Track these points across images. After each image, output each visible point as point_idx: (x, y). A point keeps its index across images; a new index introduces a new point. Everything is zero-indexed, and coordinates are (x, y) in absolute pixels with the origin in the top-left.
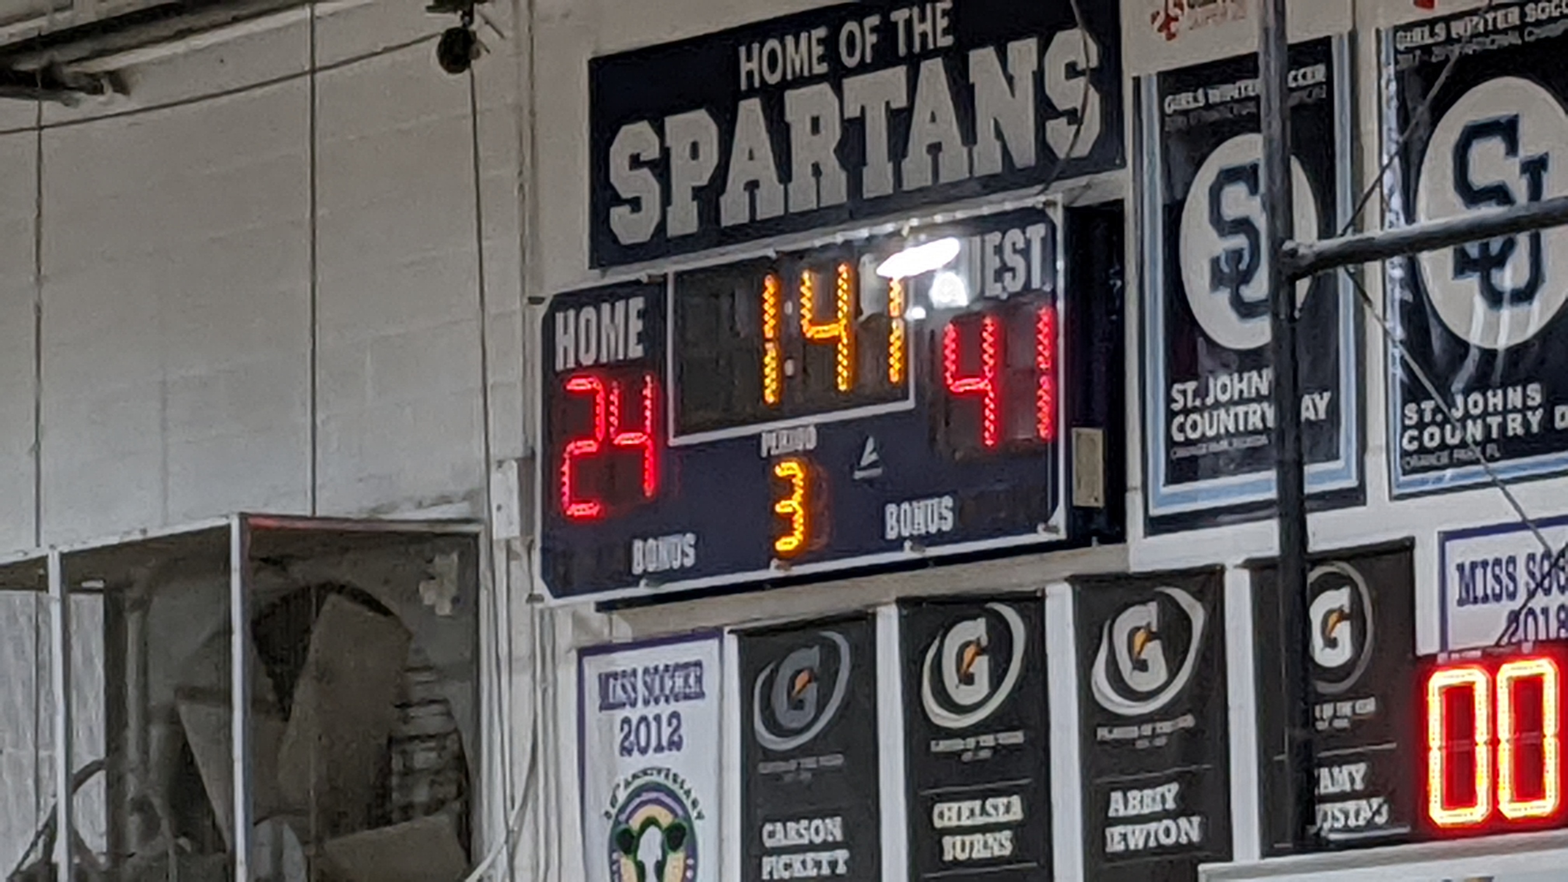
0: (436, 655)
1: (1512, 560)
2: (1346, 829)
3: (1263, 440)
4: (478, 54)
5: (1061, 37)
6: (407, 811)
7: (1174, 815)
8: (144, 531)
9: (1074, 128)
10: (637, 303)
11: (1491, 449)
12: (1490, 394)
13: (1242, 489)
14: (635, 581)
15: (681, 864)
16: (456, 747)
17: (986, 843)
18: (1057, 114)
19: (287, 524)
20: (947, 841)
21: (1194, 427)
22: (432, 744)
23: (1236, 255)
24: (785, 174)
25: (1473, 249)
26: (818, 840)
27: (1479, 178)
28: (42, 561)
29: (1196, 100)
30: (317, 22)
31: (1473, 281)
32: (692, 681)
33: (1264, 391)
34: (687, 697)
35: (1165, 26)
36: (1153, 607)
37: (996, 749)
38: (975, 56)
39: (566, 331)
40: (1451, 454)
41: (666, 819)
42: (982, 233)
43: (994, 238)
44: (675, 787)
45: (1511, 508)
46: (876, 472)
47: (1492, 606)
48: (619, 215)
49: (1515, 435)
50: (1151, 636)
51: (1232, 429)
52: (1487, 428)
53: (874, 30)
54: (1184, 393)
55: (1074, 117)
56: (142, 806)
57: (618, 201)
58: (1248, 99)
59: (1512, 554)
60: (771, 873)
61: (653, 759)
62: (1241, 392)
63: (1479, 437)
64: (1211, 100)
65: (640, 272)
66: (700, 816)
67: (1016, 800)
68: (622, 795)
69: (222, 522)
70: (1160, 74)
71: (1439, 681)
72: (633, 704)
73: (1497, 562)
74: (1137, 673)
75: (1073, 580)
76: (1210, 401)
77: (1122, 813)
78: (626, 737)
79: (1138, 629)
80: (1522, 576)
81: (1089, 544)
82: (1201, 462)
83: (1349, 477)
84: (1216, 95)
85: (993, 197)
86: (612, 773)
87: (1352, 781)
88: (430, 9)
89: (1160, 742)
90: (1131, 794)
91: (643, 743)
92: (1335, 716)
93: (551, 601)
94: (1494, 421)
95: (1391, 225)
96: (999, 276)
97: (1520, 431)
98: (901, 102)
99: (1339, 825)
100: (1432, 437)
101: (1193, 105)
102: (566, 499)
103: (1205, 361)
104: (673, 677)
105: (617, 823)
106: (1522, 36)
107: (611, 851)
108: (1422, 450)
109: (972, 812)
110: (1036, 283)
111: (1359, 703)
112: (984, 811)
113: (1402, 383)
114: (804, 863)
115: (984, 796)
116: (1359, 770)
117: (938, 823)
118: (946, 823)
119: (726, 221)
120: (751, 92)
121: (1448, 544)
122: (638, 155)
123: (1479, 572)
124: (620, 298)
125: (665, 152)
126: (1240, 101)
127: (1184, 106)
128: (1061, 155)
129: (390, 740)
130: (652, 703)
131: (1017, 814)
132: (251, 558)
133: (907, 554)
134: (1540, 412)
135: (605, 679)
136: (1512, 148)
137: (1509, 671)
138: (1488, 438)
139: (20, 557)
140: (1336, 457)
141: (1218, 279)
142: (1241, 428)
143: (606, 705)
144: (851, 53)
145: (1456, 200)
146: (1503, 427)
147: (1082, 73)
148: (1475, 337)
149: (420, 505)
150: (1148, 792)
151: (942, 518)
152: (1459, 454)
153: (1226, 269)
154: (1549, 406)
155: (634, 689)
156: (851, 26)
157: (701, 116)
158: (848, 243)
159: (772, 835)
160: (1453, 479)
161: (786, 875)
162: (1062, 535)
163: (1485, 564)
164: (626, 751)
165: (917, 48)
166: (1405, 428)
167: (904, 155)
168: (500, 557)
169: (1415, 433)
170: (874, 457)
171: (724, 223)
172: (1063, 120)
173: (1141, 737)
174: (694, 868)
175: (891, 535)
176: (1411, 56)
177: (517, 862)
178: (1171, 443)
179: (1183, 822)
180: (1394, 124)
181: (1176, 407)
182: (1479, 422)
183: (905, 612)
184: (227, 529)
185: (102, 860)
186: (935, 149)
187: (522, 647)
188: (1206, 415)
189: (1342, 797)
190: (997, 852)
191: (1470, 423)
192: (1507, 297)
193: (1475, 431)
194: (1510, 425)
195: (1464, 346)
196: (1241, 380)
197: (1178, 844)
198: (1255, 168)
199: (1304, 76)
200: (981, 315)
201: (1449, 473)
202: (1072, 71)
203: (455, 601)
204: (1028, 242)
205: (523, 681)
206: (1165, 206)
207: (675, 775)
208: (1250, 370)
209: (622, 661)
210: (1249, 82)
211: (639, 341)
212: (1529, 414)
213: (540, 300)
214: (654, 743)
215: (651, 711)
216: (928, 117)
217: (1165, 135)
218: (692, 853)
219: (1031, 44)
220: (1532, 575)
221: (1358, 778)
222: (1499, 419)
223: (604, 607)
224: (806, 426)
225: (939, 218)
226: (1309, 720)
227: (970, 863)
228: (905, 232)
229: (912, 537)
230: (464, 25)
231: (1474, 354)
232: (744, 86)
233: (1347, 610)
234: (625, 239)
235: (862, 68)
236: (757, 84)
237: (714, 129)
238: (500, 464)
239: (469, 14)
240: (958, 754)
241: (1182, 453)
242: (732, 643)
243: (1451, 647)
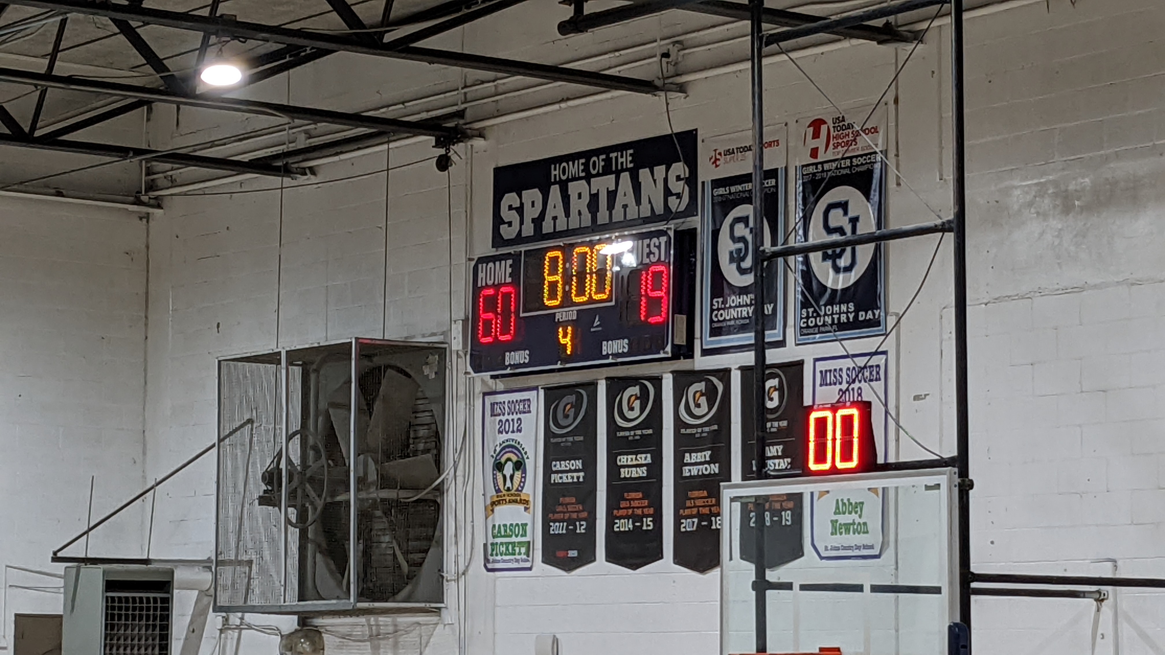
0: (428, 394)
1: (841, 370)
2: (775, 470)
3: (748, 321)
4: (451, 165)
5: (674, 165)
6: (415, 453)
7: (708, 463)
8: (319, 343)
9: (679, 200)
10: (510, 262)
11: (835, 327)
12: (834, 306)
13: (739, 339)
14: (505, 368)
15: (520, 476)
16: (435, 429)
17: (637, 471)
18: (672, 194)
19: (373, 342)
20: (622, 470)
21: (721, 315)
22: (426, 427)
23: (739, 250)
24: (567, 214)
25: (830, 252)
26: (573, 468)
27: (832, 224)
28: (280, 352)
29: (726, 191)
30: (390, 151)
31: (829, 263)
32: (526, 406)
33: (749, 302)
34: (524, 413)
35: (715, 162)
36: (703, 383)
37: (642, 436)
38: (641, 171)
39: (482, 272)
40: (819, 330)
41: (515, 458)
42: (643, 239)
43: (647, 241)
44: (519, 446)
45: (843, 350)
46: (600, 329)
47: (833, 386)
48: (503, 228)
49: (844, 323)
50: (702, 395)
51: (736, 317)
52: (833, 319)
53: (603, 160)
54: (718, 302)
55: (679, 196)
56: (315, 448)
57: (504, 223)
58: (746, 191)
59: (841, 367)
60: (554, 480)
61: (510, 436)
62: (739, 303)
63: (830, 322)
64: (732, 191)
65: (511, 250)
66: (528, 458)
67: (649, 455)
68: (498, 449)
69: (349, 340)
70: (712, 181)
71: (814, 415)
72: (504, 414)
73: (835, 370)
74: (697, 409)
75: (672, 372)
76: (727, 306)
77: (689, 461)
78: (501, 427)
79: (697, 392)
80: (845, 376)
81: (680, 359)
82: (724, 329)
83: (780, 336)
84: (733, 189)
85: (647, 226)
86: (494, 442)
87: (777, 452)
88: (433, 147)
89: (705, 435)
90: (693, 454)
91: (507, 429)
92: (772, 427)
93: (473, 374)
94: (836, 317)
95: (799, 241)
96: (648, 256)
97: (845, 321)
98: (612, 188)
99: (772, 468)
100: (812, 322)
101: (725, 193)
102: (480, 336)
103: (726, 291)
104: (519, 405)
105: (496, 460)
106: (850, 171)
107: (494, 470)
108: (808, 327)
109: (632, 459)
110: (663, 259)
111: (781, 423)
112: (636, 459)
113: (801, 301)
114: (567, 477)
115: (636, 454)
116: (780, 448)
117: (619, 463)
118: (622, 463)
119: (544, 231)
120: (555, 183)
121: (817, 363)
122: (511, 205)
123: (828, 374)
124: (503, 260)
125: (522, 204)
126: (743, 192)
127: (721, 193)
128: (674, 210)
129: (410, 425)
130: (511, 415)
131: (649, 460)
132: (360, 354)
133: (610, 360)
134: (853, 314)
135: (493, 405)
136: (846, 213)
137: (841, 412)
138: (833, 323)
139: (271, 352)
140: (775, 329)
141: (732, 260)
142: (739, 316)
143: (493, 415)
144: (594, 169)
145: (824, 233)
146: (839, 319)
147: (682, 179)
148: (829, 284)
149: (424, 336)
150: (699, 454)
151: (624, 347)
152: (822, 329)
153: (735, 256)
154: (857, 312)
155: (504, 408)
156: (595, 158)
157: (536, 190)
158: (591, 241)
159: (555, 466)
160: (820, 338)
161: (560, 481)
162: (670, 355)
163: (830, 371)
164: (500, 432)
165: (619, 167)
166: (802, 318)
167: (613, 208)
168: (454, 357)
169: (805, 320)
170: (598, 323)
171: (544, 232)
172: (675, 197)
173: (697, 433)
174: (525, 477)
175: (604, 353)
176: (808, 177)
177: (457, 474)
178: (712, 321)
179: (712, 465)
180: (801, 202)
181: (715, 308)
182: (830, 317)
183: (609, 382)
184: (351, 343)
185: (299, 468)
186: (625, 206)
187: (461, 392)
188: (726, 311)
189: (774, 458)
190: (641, 475)
191: (826, 317)
192: (842, 270)
193: (829, 320)
194: (842, 318)
195: (825, 288)
196: (739, 298)
197: (710, 474)
198: (747, 218)
199: (767, 183)
200: (641, 270)
201: (818, 336)
202: (678, 178)
203: (436, 373)
204: (660, 243)
205: (462, 404)
206: (713, 231)
207: (519, 443)
208: (744, 294)
209: (500, 398)
210: (746, 185)
211: (510, 276)
212: (849, 314)
213: (472, 260)
214: (511, 429)
215: (510, 417)
216: (623, 194)
217: (713, 204)
218: (524, 472)
219: (663, 167)
220: (848, 375)
221: (780, 451)
222: (838, 316)
223: (493, 377)
224: (572, 311)
225: (626, 233)
226: (764, 428)
227: (631, 478)
228: (613, 238)
229: (612, 354)
230: (447, 153)
231: (829, 291)
232: (553, 180)
233: (777, 387)
234: (506, 237)
235: (598, 175)
236: (558, 179)
237: (540, 196)
238: (455, 321)
239: (449, 149)
240: (627, 437)
241: (716, 325)
242: (542, 392)
243: (817, 402)
